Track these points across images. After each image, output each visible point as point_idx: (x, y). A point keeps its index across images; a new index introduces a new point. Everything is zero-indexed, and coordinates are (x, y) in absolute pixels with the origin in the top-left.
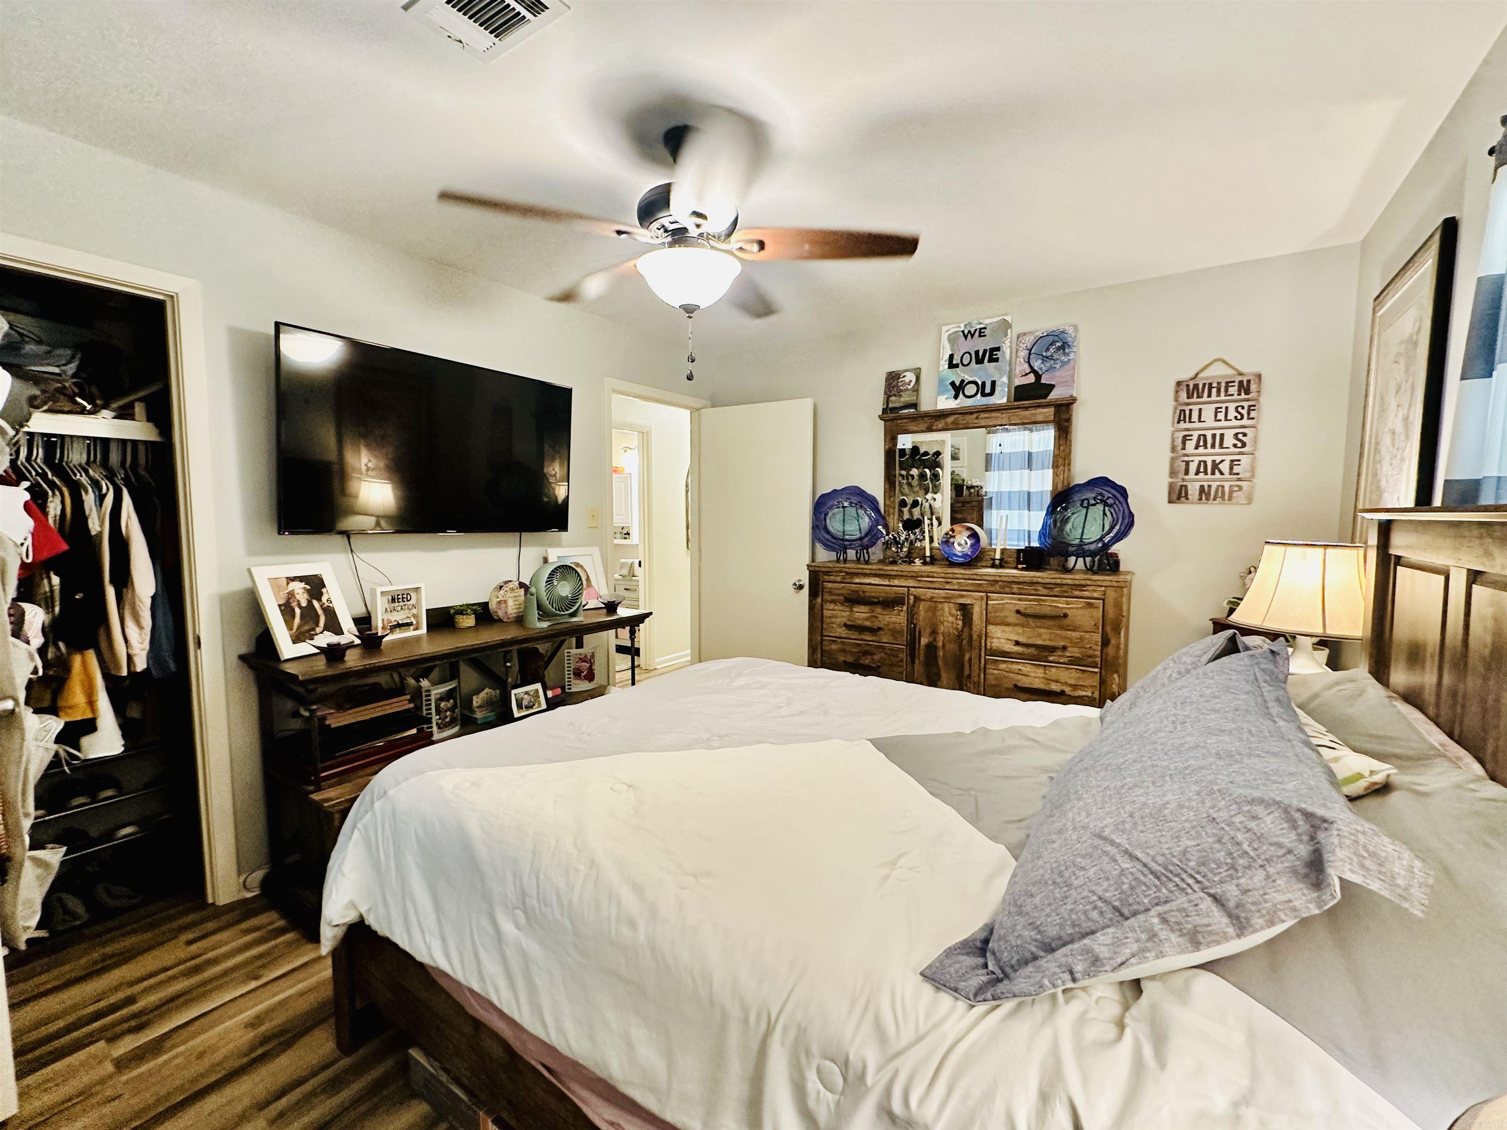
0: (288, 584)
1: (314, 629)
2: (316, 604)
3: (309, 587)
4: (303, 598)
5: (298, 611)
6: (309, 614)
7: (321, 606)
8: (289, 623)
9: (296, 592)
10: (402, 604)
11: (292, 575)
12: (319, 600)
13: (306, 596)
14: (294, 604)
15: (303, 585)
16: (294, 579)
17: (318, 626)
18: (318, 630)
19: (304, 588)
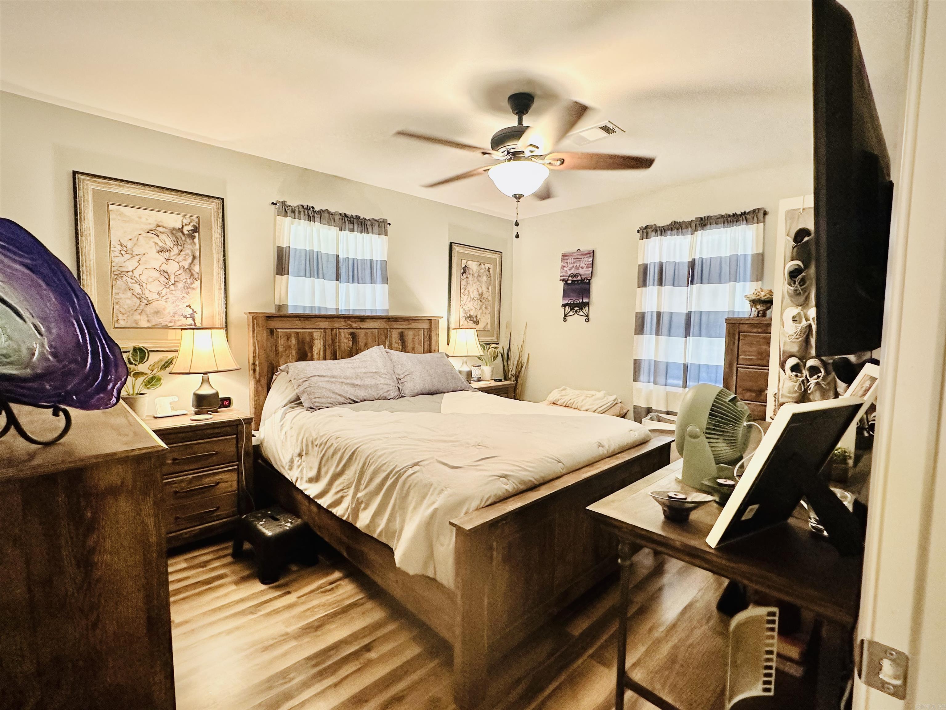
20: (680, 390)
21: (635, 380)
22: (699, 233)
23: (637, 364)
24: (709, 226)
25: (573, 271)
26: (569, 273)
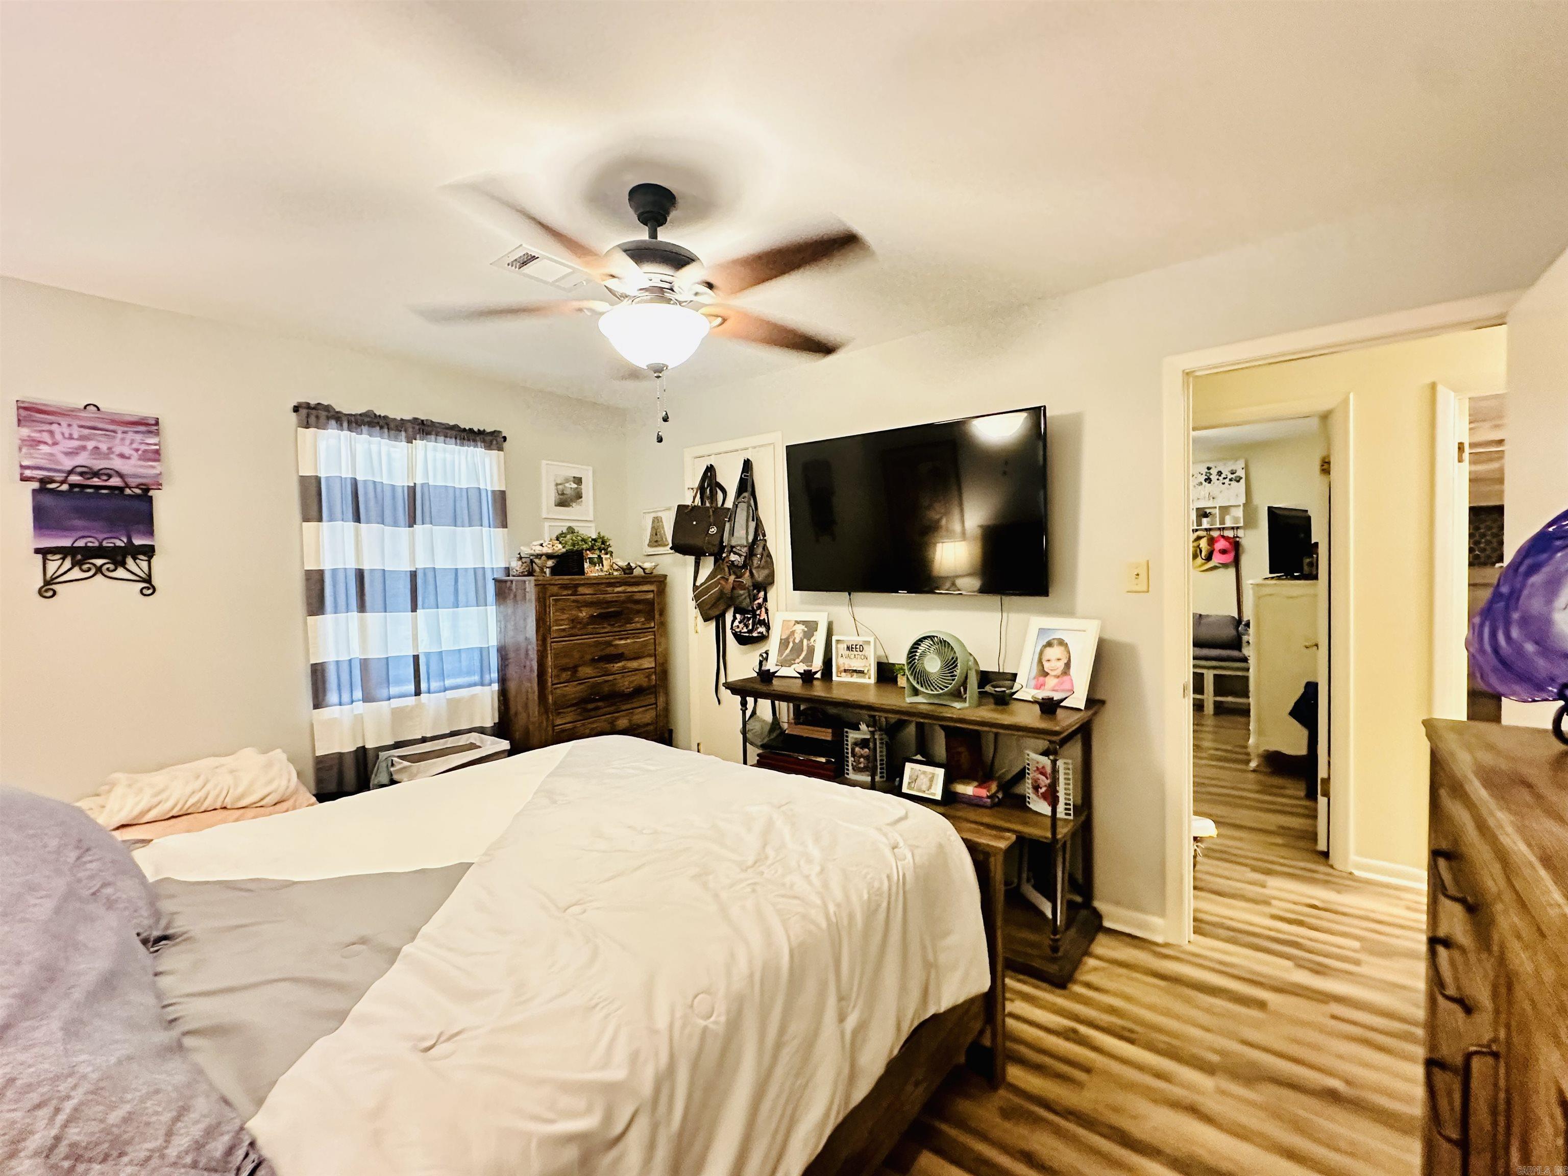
0: (794, 625)
1: (794, 660)
2: (805, 642)
3: (806, 629)
4: (798, 637)
5: (791, 645)
6: (798, 649)
7: (808, 644)
8: (781, 652)
9: (797, 631)
10: (856, 653)
11: (799, 619)
12: (809, 640)
13: (801, 635)
14: (791, 640)
15: (803, 627)
16: (798, 622)
17: (798, 658)
18: (797, 661)
19: (803, 630)
20: (412, 700)
21: (317, 706)
22: (419, 443)
23: (318, 673)
24: (433, 437)
25: (82, 459)
26: (68, 464)
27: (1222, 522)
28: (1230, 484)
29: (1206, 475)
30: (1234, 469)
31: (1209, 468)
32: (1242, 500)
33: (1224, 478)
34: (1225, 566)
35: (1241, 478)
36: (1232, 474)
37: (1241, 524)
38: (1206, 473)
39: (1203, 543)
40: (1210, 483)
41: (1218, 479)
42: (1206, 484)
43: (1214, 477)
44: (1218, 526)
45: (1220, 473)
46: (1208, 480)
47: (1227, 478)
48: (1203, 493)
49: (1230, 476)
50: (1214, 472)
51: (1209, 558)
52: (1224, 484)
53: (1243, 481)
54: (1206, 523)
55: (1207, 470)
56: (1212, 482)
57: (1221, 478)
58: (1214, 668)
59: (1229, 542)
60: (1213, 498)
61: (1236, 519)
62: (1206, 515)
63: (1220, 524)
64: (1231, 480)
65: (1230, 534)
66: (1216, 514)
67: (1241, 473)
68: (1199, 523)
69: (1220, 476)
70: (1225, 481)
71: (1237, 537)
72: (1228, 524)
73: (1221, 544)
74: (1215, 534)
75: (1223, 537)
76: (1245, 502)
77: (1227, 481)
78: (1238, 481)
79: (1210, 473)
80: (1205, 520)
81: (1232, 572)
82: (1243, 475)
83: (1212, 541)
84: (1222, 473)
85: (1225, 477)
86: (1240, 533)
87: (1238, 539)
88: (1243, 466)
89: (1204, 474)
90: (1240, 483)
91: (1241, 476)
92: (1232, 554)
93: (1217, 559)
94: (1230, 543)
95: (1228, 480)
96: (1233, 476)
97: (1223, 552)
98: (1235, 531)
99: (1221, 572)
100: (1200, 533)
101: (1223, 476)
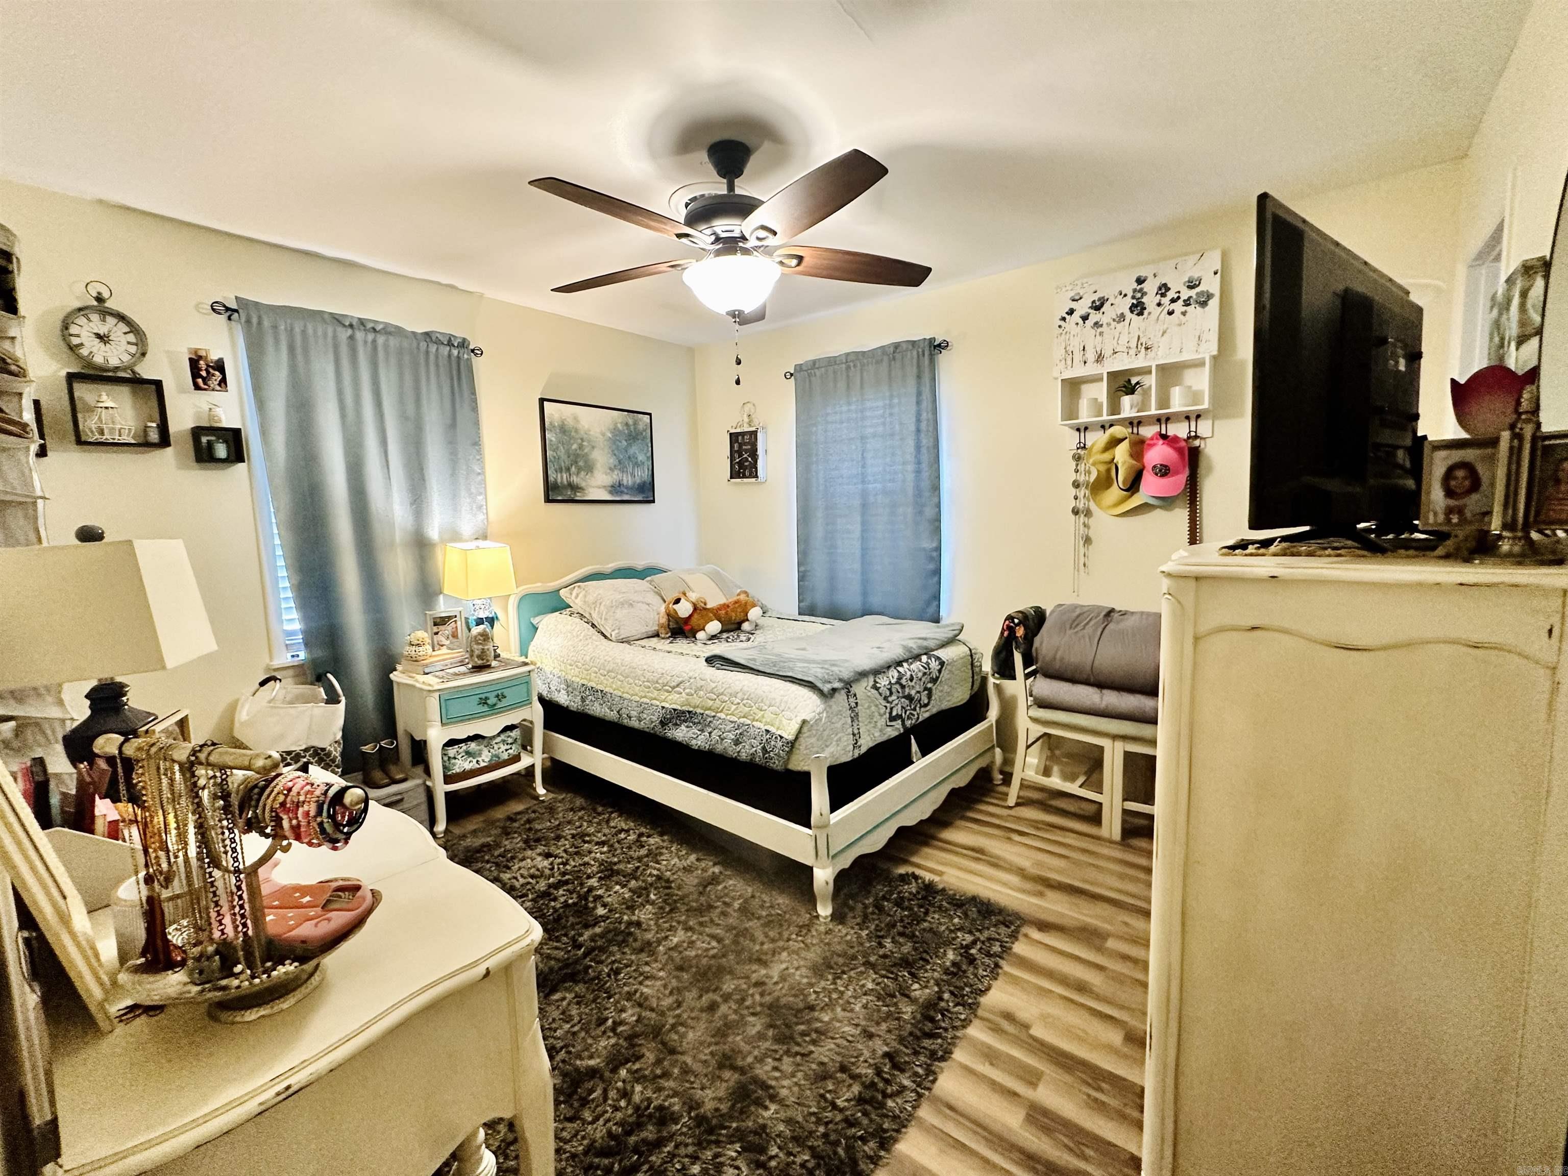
27: (1164, 402)
28: (1184, 313)
29: (1133, 297)
30: (1196, 276)
31: (1140, 281)
32: (1211, 348)
33: (1173, 301)
34: (1167, 502)
35: (1210, 296)
36: (1191, 287)
37: (1206, 405)
38: (1135, 291)
39: (1121, 453)
40: (1140, 314)
41: (1159, 305)
42: (1134, 317)
43: (1150, 300)
44: (1153, 411)
45: (1164, 289)
46: (1138, 308)
47: (1179, 298)
48: (1124, 340)
49: (1186, 294)
50: (1151, 287)
51: (1133, 486)
52: (1171, 313)
53: (1214, 303)
54: (1128, 406)
55: (1135, 285)
56: (1146, 312)
57: (1166, 301)
58: (1124, 738)
59: (1175, 449)
60: (1147, 349)
61: (1196, 397)
62: (1130, 389)
63: (1160, 407)
64: (1187, 303)
65: (1179, 430)
66: (1150, 387)
67: (1211, 284)
68: (1115, 408)
69: (1163, 295)
70: (1173, 306)
71: (1196, 437)
72: (1178, 403)
73: (1157, 454)
74: (1148, 432)
75: (1164, 437)
76: (1215, 353)
77: (1178, 307)
78: (1204, 304)
79: (1141, 290)
80: (1126, 400)
81: (1181, 515)
82: (1216, 291)
83: (1139, 447)
84: (1168, 289)
85: (1176, 296)
86: (1204, 428)
87: (1197, 443)
88: (1218, 267)
89: (1130, 294)
90: (1207, 308)
91: (1211, 291)
92: (1182, 478)
93: (1151, 486)
94: (1180, 451)
95: (1180, 302)
96: (1193, 293)
97: (1164, 471)
98: (1193, 424)
99: (1158, 515)
100: (1118, 431)
101: (1171, 295)
